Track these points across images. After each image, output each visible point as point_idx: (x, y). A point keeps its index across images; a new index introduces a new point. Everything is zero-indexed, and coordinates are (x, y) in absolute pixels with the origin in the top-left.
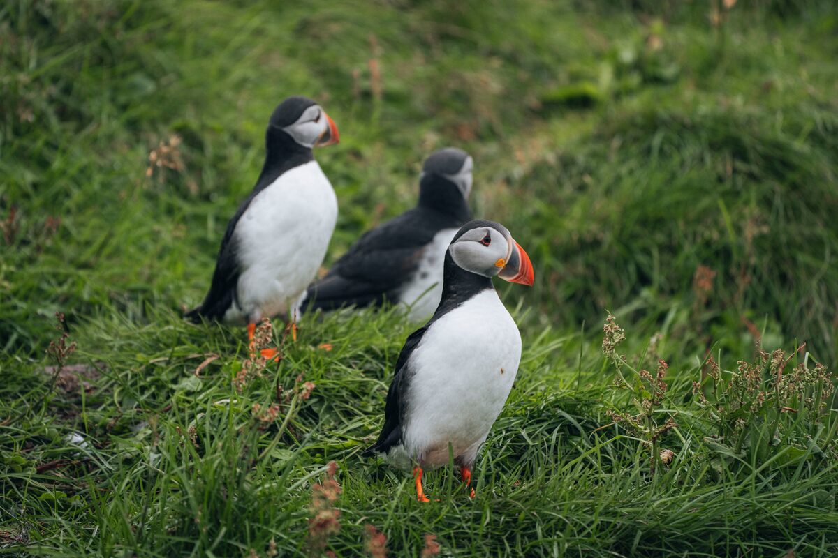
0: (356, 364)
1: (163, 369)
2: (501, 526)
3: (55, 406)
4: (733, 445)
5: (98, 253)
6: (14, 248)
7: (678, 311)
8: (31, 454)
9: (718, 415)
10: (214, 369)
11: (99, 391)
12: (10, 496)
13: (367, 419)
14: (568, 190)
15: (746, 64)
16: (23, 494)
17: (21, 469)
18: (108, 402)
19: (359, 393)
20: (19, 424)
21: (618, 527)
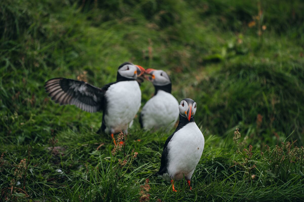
0: (149, 146)
1: (86, 148)
2: (201, 199)
3: (52, 160)
4: (275, 173)
5: (62, 110)
6: (34, 109)
7: (252, 129)
8: (45, 176)
9: (269, 163)
10: (103, 148)
11: (66, 155)
12: (39, 189)
13: (154, 164)
14: (212, 89)
15: (269, 48)
16: (43, 189)
17: (42, 181)
18: (69, 159)
19: (151, 156)
20: (40, 166)
21: (239, 200)
